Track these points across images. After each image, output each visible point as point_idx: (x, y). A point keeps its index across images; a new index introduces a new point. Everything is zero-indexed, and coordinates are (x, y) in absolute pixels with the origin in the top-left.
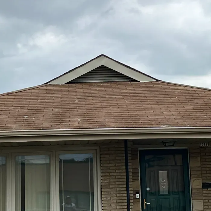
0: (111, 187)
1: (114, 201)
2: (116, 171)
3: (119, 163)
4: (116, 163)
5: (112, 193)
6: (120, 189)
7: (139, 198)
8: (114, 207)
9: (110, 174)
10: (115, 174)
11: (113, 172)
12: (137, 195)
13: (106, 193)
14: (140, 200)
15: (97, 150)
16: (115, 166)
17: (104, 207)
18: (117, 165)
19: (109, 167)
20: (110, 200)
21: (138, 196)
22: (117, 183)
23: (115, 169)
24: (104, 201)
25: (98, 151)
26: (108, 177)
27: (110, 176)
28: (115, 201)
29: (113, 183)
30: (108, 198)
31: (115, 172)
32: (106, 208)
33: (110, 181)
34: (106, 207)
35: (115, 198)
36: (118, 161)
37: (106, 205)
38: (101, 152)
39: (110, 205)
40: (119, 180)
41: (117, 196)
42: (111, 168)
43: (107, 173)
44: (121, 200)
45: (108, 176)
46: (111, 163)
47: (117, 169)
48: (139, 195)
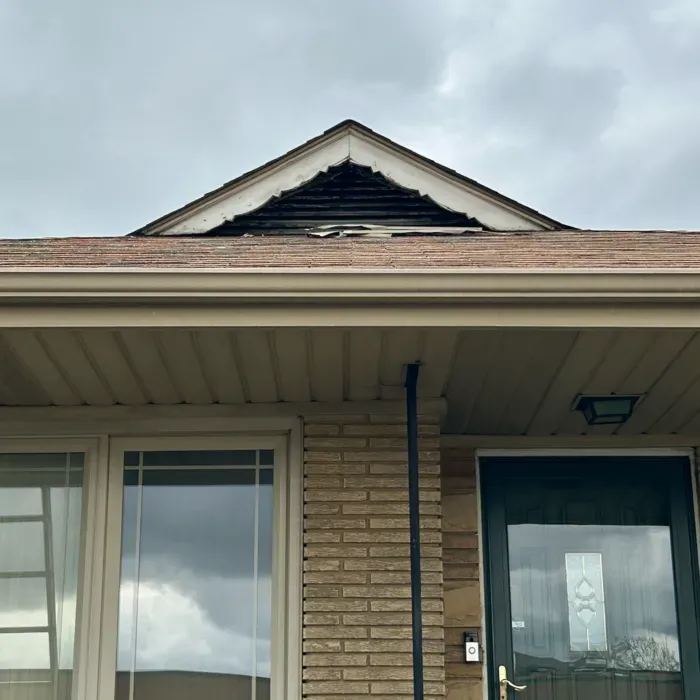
0: (348, 591)
1: (356, 657)
2: (368, 524)
3: (385, 489)
4: (373, 489)
5: (348, 619)
6: (389, 603)
7: (477, 659)
8: (356, 688)
9: (342, 538)
10: (365, 537)
11: (358, 530)
12: (469, 645)
13: (321, 620)
14: (481, 669)
15: (290, 431)
16: (368, 501)
17: (311, 685)
18: (374, 496)
19: (341, 504)
20: (341, 652)
21: (473, 651)
22: (376, 578)
23: (368, 517)
24: (313, 656)
25: (296, 436)
26: (333, 551)
27: (342, 544)
28: (362, 660)
29: (358, 579)
30: (331, 644)
31: (368, 530)
32: (322, 687)
33: (341, 566)
34: (321, 685)
35: (364, 646)
36: (382, 482)
37: (321, 674)
38: (308, 442)
39: (339, 676)
40: (381, 564)
41: (373, 636)
42: (348, 510)
43: (332, 530)
44: (390, 657)
45: (331, 544)
46: (348, 489)
47: (373, 515)
48: (480, 647)
